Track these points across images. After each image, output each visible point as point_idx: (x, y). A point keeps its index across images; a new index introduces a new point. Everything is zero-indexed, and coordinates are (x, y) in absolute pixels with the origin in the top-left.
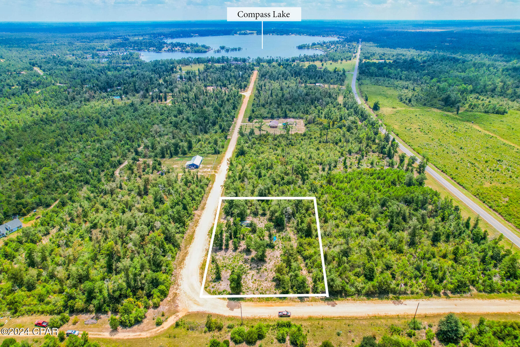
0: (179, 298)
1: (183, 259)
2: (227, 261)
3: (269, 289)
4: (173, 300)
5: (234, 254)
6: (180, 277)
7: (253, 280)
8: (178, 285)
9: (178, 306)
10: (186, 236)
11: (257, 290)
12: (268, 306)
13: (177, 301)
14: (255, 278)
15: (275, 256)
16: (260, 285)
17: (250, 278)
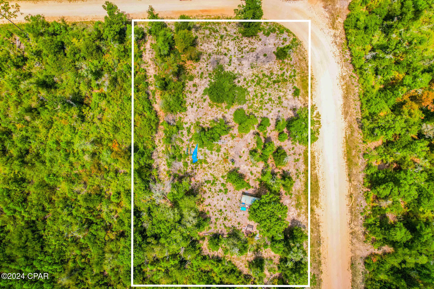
0: (327, 20)
1: (346, 97)
2: (274, 95)
3: (205, 39)
4: (333, 18)
5: (265, 115)
6: (338, 59)
7: (229, 55)
8: (336, 43)
9: (325, 7)
10: (361, 162)
11: (222, 37)
12: (206, 11)
13: (327, 15)
14: (227, 59)
15: (195, 107)
16: (219, 45)
17: (233, 58)
